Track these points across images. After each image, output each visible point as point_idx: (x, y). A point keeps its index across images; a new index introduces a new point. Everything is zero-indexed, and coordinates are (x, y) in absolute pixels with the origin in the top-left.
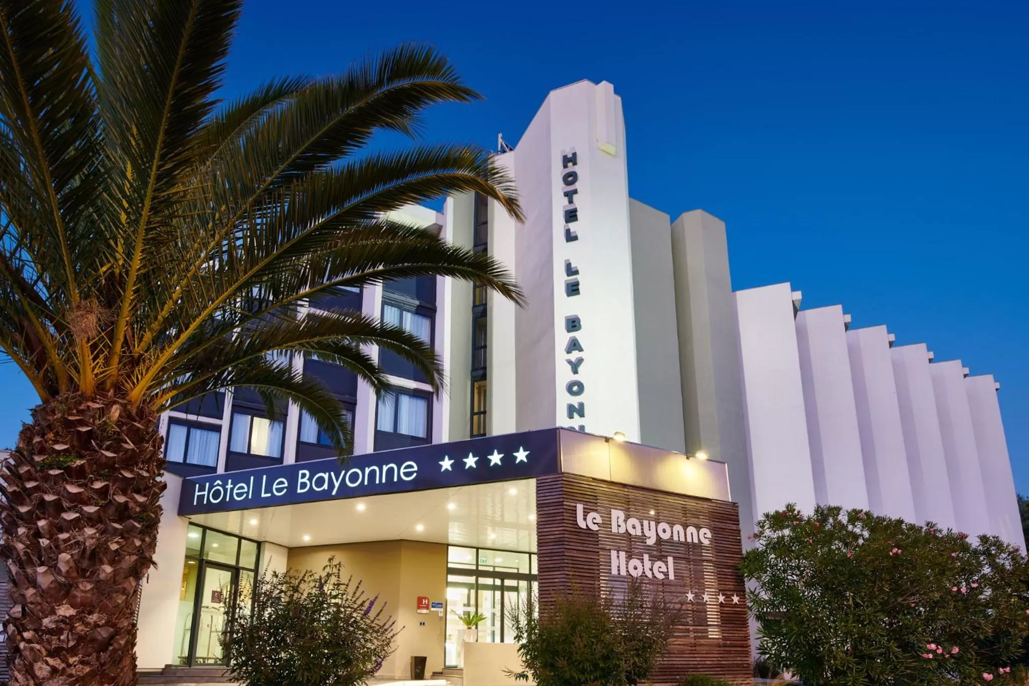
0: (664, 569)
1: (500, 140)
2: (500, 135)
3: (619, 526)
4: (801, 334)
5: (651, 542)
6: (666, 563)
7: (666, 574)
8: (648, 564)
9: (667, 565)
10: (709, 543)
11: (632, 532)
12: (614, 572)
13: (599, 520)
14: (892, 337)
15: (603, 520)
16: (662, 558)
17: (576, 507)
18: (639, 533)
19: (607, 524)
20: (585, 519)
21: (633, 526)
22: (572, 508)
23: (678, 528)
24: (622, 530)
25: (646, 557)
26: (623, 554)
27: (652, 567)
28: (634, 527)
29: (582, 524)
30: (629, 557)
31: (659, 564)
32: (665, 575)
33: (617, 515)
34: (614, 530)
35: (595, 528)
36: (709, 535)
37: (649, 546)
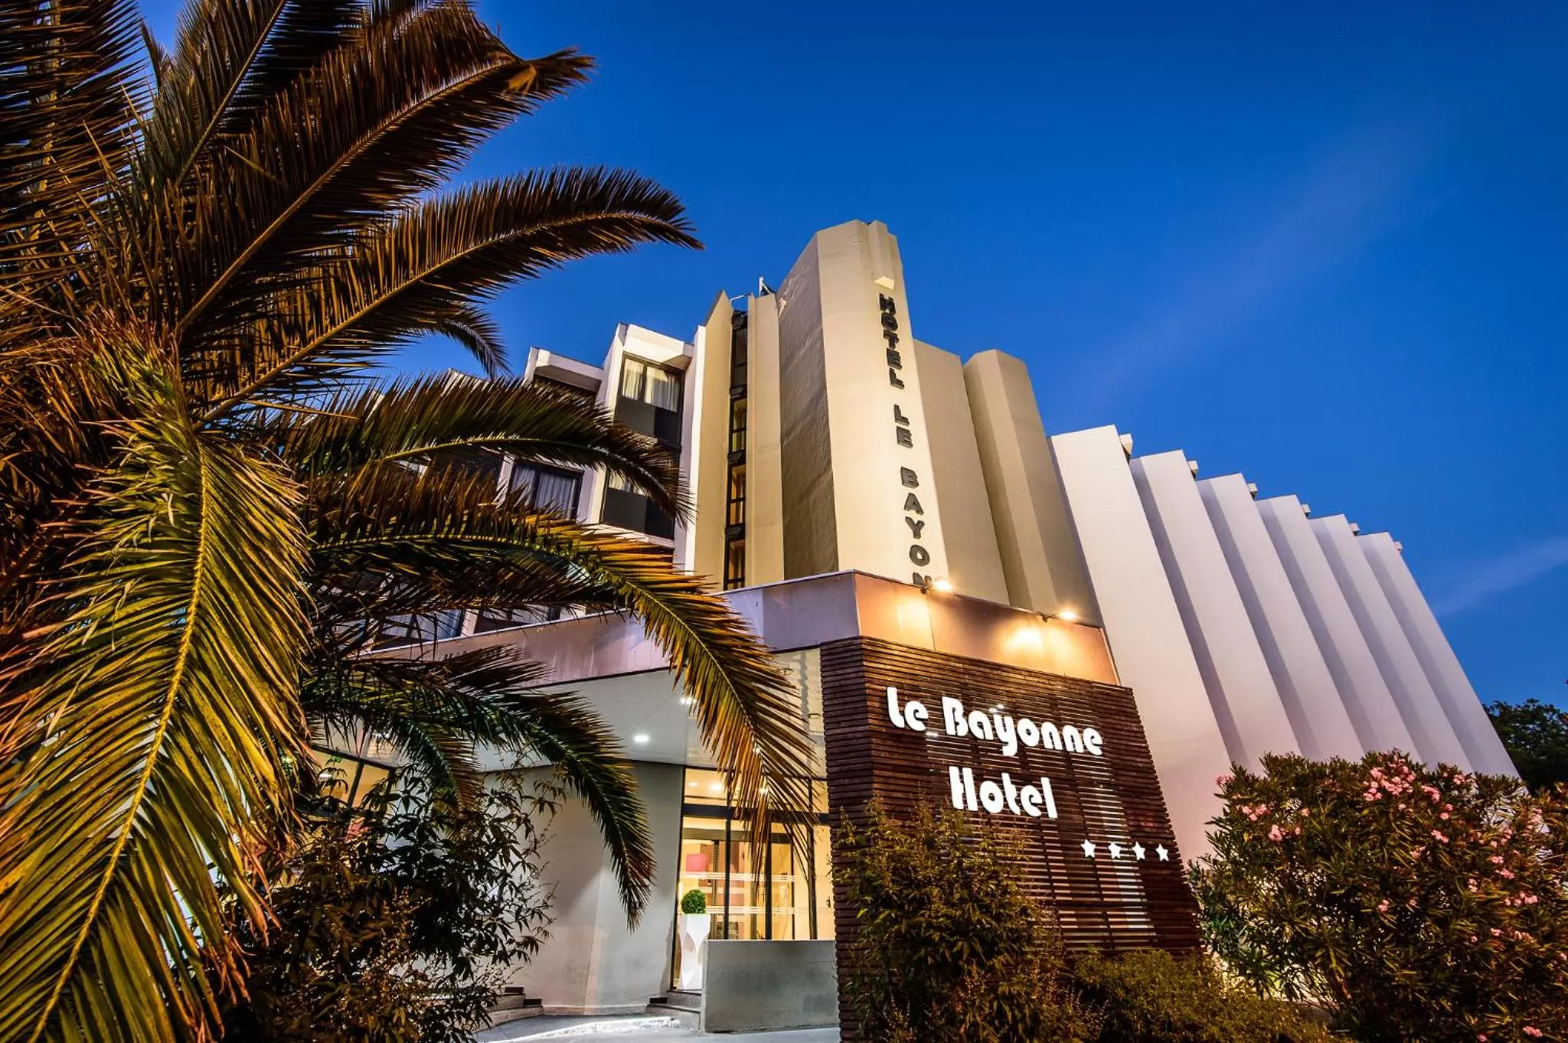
0: (1037, 799)
1: (761, 284)
2: (761, 279)
3: (957, 724)
4: (1142, 485)
5: (1010, 750)
6: (1039, 787)
7: (1042, 807)
8: (1011, 790)
9: (1041, 792)
10: (1100, 753)
11: (978, 733)
12: (958, 803)
13: (924, 713)
14: (1253, 488)
15: (930, 714)
16: (1032, 780)
17: (886, 691)
18: (990, 736)
19: (937, 719)
20: (902, 713)
21: (977, 724)
22: (880, 694)
23: (1048, 727)
24: (962, 731)
25: (1006, 777)
26: (968, 772)
27: (1019, 795)
28: (980, 725)
29: (898, 721)
30: (978, 780)
31: (1028, 790)
32: (1041, 810)
33: (951, 705)
34: (950, 730)
35: (919, 726)
36: (1099, 740)
37: (1008, 758)
